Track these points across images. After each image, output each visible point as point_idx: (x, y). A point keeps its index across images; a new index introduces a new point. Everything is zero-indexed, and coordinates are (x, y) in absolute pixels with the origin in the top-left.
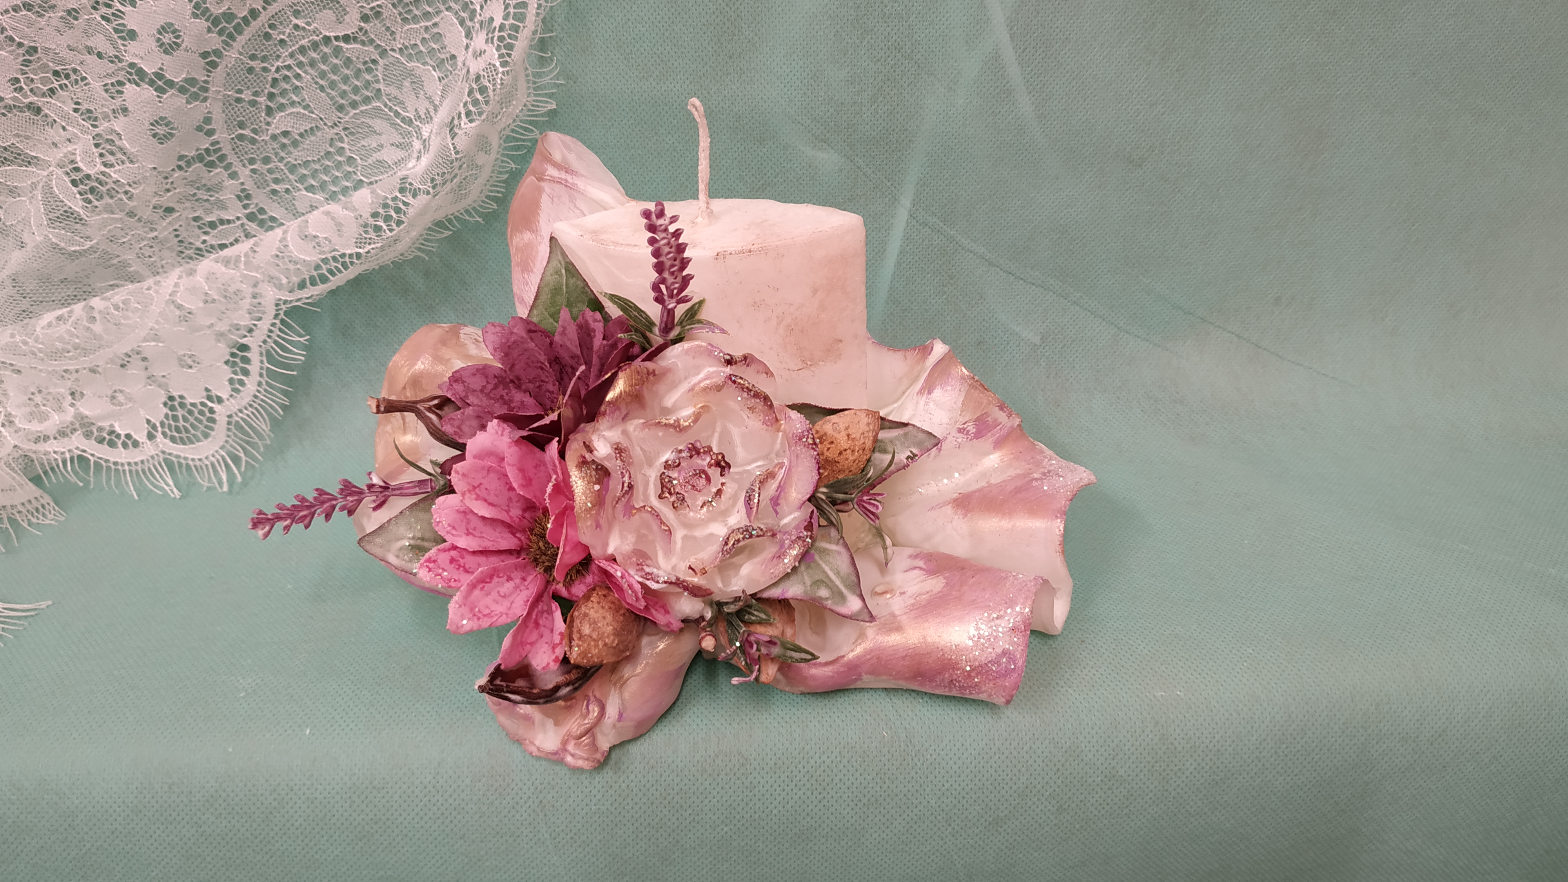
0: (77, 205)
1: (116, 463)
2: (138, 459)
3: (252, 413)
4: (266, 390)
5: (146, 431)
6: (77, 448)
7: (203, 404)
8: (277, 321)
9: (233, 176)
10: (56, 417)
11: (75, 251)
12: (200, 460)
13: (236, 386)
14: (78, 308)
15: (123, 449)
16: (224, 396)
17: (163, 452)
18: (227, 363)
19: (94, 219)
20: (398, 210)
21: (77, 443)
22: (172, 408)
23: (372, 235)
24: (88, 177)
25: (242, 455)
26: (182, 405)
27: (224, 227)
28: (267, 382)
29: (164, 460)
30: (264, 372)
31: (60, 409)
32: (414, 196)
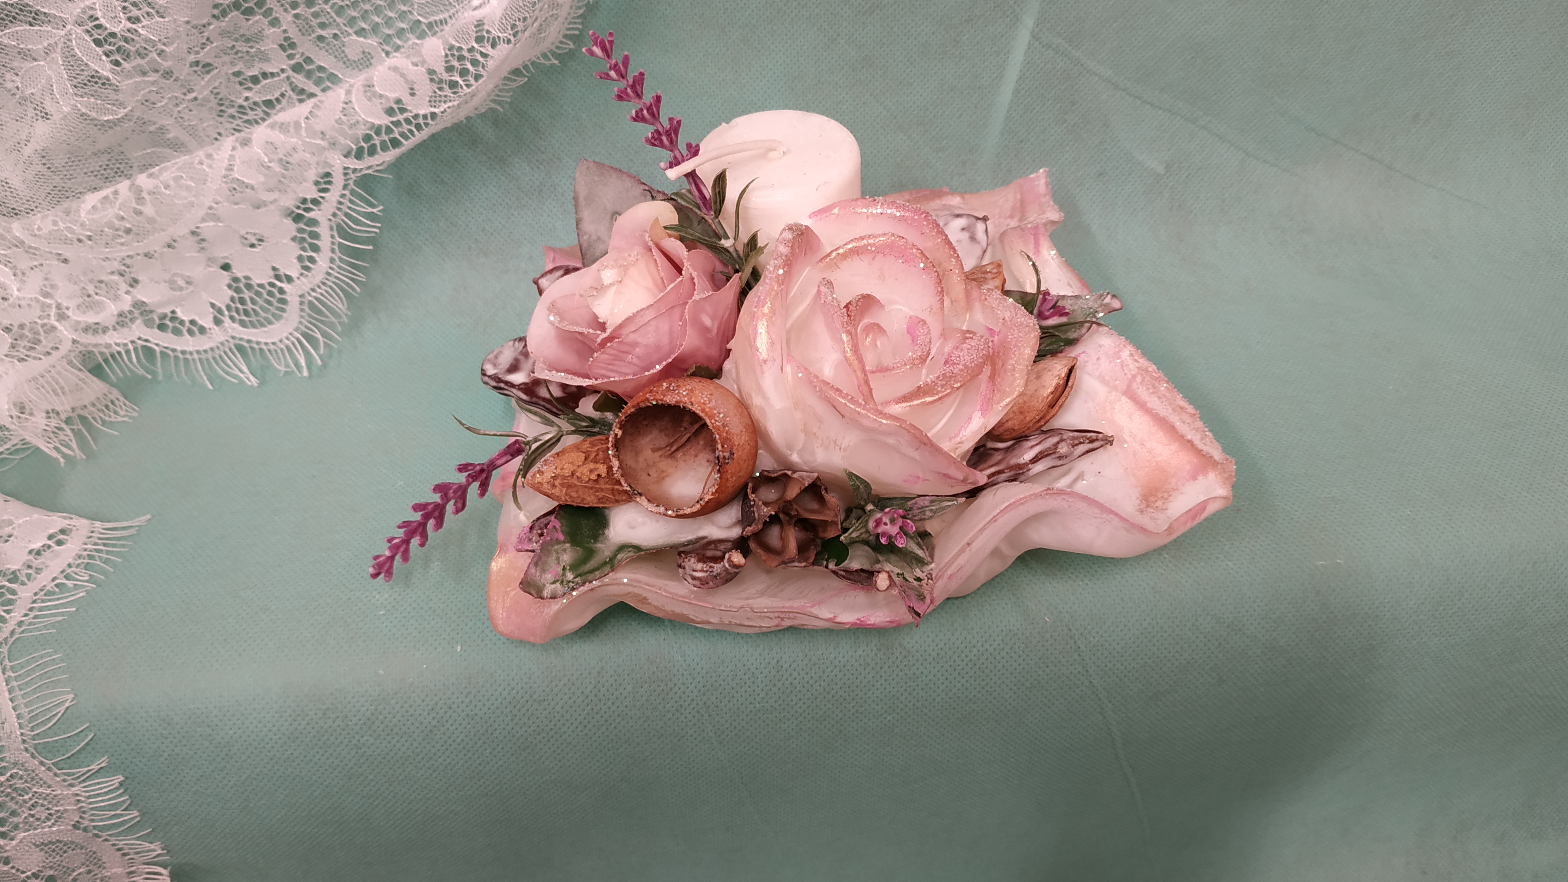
0: (105, 69)
1: (183, 352)
2: (207, 346)
3: (326, 291)
4: (339, 267)
5: (212, 316)
6: (140, 339)
7: (272, 285)
8: (347, 192)
9: (275, 22)
10: (113, 307)
11: (107, 121)
12: (274, 343)
13: (306, 264)
14: (123, 186)
15: (188, 337)
16: (294, 274)
17: (233, 337)
18: (294, 239)
19: (126, 84)
20: (475, 63)
21: (138, 330)
22: (238, 290)
23: (448, 92)
24: (113, 35)
25: (319, 336)
26: (249, 287)
27: (267, 81)
28: (340, 258)
29: (237, 346)
30: (336, 247)
31: (116, 298)
32: (493, 46)
